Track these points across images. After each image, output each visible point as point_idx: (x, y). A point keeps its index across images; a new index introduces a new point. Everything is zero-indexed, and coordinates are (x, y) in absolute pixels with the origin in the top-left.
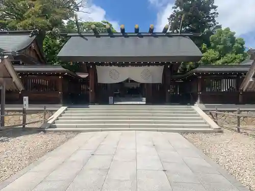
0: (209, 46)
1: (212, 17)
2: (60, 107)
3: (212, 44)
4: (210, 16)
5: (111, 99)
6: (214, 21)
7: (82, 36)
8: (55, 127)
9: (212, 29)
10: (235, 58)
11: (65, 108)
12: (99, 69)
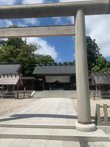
0: (95, 64)
1: (97, 50)
2: (33, 91)
3: (97, 64)
4: (96, 50)
5: (50, 88)
6: (98, 52)
7: (40, 66)
8: (33, 97)
9: (98, 56)
10: (107, 70)
11: (35, 91)
12: (46, 77)
